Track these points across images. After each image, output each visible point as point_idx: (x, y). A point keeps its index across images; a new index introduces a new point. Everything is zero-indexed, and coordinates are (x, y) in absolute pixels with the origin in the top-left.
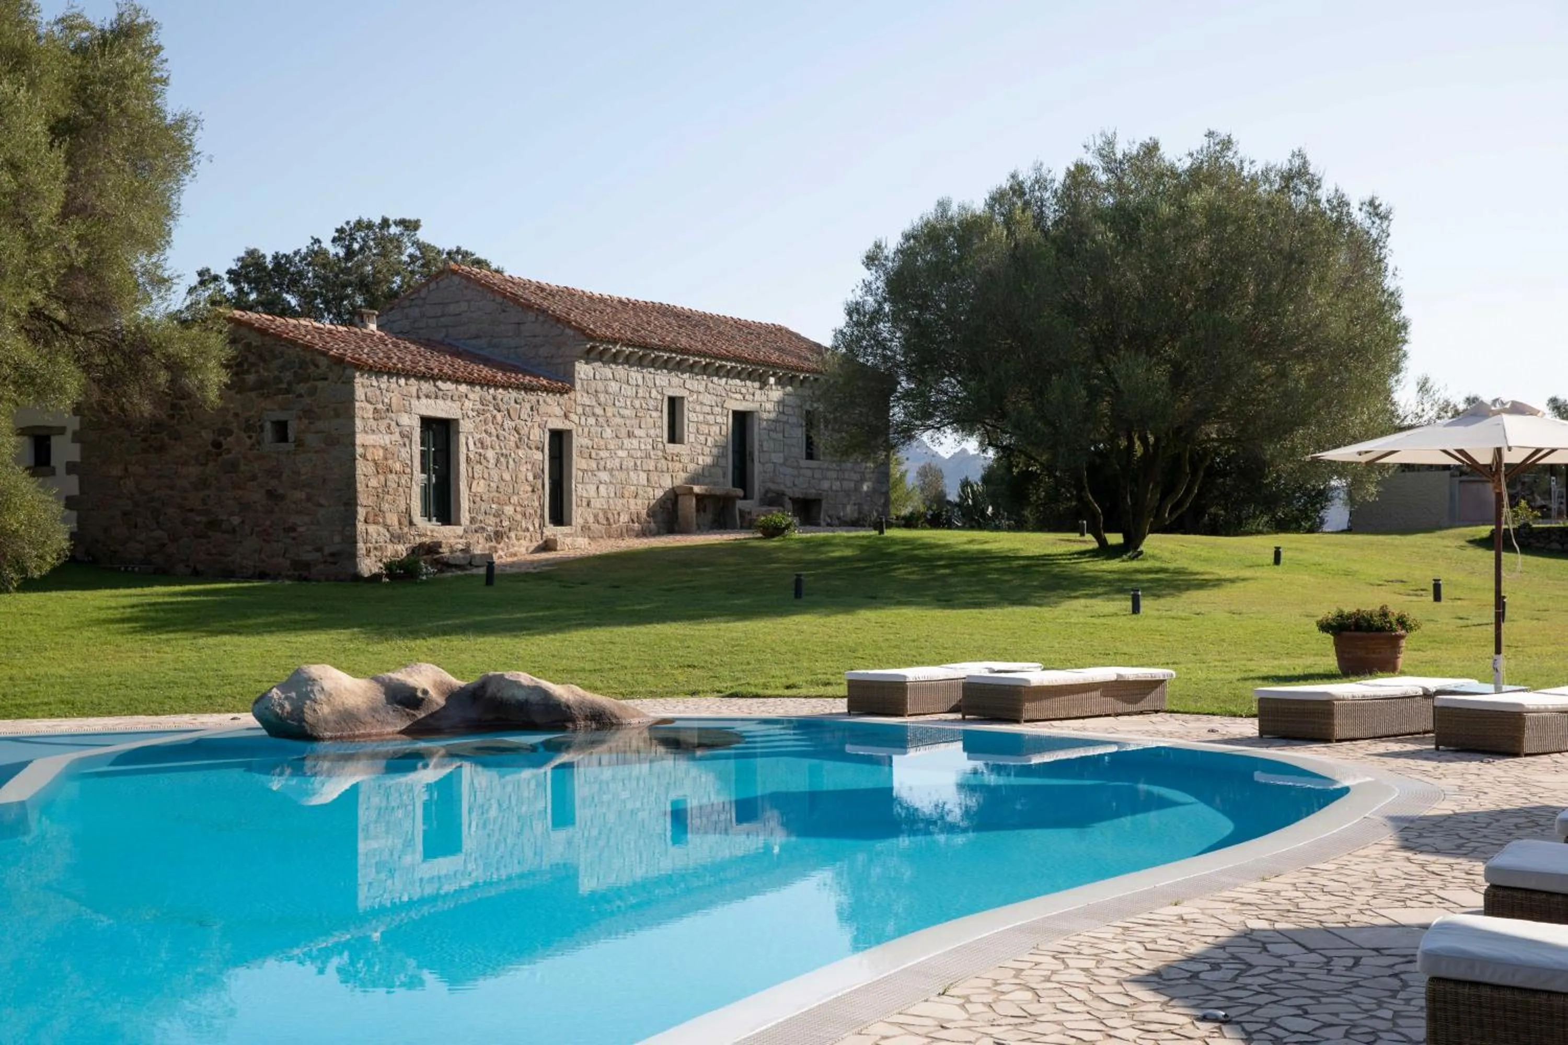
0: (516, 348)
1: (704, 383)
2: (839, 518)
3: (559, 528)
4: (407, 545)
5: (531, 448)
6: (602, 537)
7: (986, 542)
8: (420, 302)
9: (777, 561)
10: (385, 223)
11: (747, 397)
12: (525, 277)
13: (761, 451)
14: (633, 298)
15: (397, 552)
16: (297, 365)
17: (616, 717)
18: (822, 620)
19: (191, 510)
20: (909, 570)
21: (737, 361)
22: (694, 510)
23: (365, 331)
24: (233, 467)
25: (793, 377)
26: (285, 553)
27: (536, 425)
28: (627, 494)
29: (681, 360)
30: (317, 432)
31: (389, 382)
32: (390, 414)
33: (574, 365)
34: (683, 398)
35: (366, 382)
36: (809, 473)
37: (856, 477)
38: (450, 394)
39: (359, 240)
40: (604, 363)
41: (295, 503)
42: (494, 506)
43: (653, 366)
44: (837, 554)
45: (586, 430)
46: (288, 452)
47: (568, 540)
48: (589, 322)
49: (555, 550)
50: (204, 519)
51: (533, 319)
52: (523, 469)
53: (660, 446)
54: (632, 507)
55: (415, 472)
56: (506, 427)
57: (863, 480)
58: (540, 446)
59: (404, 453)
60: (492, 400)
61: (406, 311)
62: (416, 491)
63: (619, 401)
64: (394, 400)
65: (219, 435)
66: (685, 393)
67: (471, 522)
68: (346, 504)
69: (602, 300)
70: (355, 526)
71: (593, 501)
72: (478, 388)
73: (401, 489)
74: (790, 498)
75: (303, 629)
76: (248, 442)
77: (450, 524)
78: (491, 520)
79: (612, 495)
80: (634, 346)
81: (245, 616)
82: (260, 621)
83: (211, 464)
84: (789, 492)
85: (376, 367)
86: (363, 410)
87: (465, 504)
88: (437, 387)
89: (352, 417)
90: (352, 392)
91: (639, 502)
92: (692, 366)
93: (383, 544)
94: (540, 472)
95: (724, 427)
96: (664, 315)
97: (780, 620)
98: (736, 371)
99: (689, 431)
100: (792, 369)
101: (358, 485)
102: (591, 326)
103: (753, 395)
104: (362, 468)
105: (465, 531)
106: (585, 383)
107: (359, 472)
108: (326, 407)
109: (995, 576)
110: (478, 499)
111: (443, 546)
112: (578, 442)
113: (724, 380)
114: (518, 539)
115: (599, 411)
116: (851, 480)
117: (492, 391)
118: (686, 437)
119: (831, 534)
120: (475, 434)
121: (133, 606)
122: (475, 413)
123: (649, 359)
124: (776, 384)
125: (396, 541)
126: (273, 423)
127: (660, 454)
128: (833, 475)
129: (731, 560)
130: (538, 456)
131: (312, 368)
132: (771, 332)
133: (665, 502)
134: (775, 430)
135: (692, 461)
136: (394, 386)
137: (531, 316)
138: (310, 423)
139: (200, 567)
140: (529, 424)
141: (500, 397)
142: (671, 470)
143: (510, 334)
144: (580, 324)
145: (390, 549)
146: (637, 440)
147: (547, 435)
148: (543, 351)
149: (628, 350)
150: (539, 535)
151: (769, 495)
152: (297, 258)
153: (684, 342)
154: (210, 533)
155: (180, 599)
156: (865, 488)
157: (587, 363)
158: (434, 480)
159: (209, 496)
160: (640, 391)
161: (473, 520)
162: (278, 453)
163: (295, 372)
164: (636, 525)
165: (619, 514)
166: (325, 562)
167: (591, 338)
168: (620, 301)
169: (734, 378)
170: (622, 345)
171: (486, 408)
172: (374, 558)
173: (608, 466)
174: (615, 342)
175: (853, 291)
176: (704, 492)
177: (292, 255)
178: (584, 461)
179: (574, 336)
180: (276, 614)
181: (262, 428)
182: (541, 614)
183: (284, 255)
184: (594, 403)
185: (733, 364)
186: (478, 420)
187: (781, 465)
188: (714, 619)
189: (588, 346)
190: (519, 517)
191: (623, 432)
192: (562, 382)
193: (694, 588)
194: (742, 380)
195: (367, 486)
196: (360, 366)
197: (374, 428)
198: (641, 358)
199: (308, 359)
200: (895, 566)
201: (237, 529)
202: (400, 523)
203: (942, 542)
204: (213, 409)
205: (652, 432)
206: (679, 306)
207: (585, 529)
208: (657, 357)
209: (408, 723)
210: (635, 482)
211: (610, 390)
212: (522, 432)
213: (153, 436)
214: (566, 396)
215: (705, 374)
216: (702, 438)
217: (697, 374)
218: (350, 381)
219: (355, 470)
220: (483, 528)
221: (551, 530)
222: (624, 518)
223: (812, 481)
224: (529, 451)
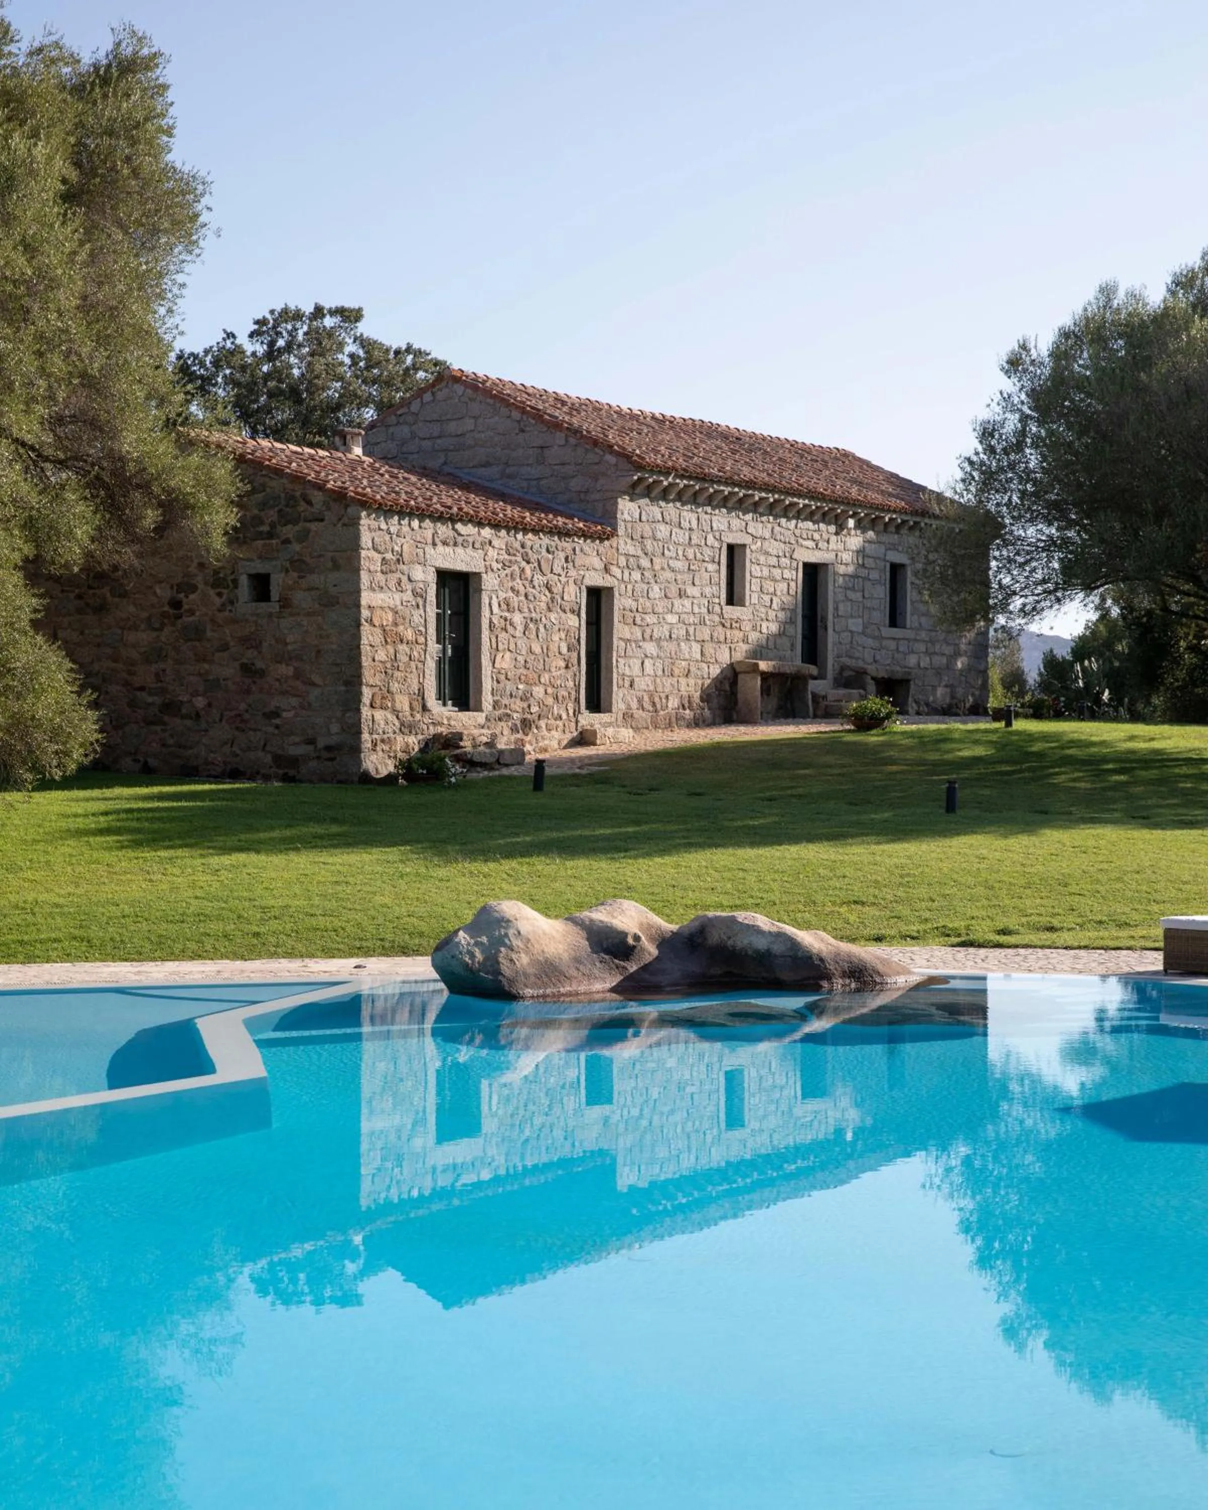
0: (538, 479)
1: (769, 526)
2: (927, 705)
3: (597, 715)
4: (420, 737)
5: (564, 611)
6: (647, 728)
7: (1152, 739)
8: (410, 419)
9: (892, 761)
10: (319, 312)
11: (820, 545)
12: (540, 386)
13: (837, 616)
14: (668, 414)
15: (407, 745)
16: (283, 502)
17: (878, 973)
18: (1001, 843)
19: (142, 689)
20: (1071, 776)
21: (812, 498)
22: (758, 693)
23: (348, 455)
24: (197, 633)
25: (877, 517)
26: (265, 745)
27: (571, 581)
28: (676, 672)
29: (745, 496)
30: (310, 589)
31: (400, 524)
32: (401, 567)
33: (616, 503)
34: (744, 546)
35: (374, 524)
36: (892, 645)
37: (948, 650)
38: (471, 540)
39: (285, 334)
40: (652, 500)
41: (278, 680)
42: (521, 686)
43: (709, 505)
44: (966, 753)
45: (630, 587)
46: (270, 615)
47: (610, 731)
48: (633, 445)
49: (595, 744)
50: (157, 700)
51: (563, 442)
52: (556, 638)
53: (717, 609)
54: (682, 689)
55: (430, 643)
56: (536, 583)
57: (957, 654)
58: (576, 608)
59: (417, 619)
60: (519, 548)
61: (391, 430)
62: (431, 666)
63: (669, 550)
64: (405, 547)
65: (178, 592)
66: (747, 540)
67: (494, 708)
68: (347, 683)
69: (633, 416)
70: (358, 711)
71: (636, 679)
72: (503, 533)
73: (413, 664)
74: (873, 678)
75: (335, 846)
76: (218, 601)
77: (468, 709)
78: (518, 705)
79: (660, 673)
80: (690, 478)
81: (250, 828)
82: (276, 834)
83: (167, 630)
84: (872, 669)
85: (386, 505)
86: (369, 559)
87: (487, 684)
88: (456, 531)
89: (357, 570)
90: (357, 537)
91: (692, 682)
92: (756, 505)
93: (391, 735)
94: (575, 642)
95: (793, 584)
96: (709, 435)
97: (947, 842)
98: (808, 510)
99: (751, 590)
100: (877, 509)
101: (364, 658)
102: (638, 452)
103: (828, 542)
104: (369, 636)
105: (487, 719)
106: (629, 525)
107: (364, 641)
108: (320, 556)
109: (1189, 785)
110: (502, 677)
111: (465, 738)
112: (621, 602)
113: (794, 522)
114: (549, 730)
115: (645, 562)
116: (943, 654)
117: (520, 536)
118: (747, 597)
119: (943, 726)
120: (500, 593)
121: (106, 813)
122: (500, 566)
123: (706, 495)
124: (856, 528)
125: (406, 731)
126: (250, 576)
127: (717, 619)
128: (922, 647)
129: (830, 759)
130: (573, 621)
131: (302, 507)
132: (836, 459)
133: (721, 682)
134: (853, 589)
135: (754, 628)
136: (405, 529)
137: (560, 438)
138: (300, 577)
139: (152, 762)
140: (563, 579)
141: (529, 544)
142: (729, 641)
143: (530, 462)
144: (624, 449)
145: (400, 741)
146: (690, 600)
147: (584, 594)
148: (575, 484)
149: (682, 483)
150: (573, 724)
151: (847, 673)
152: (209, 359)
153: (746, 473)
154: (166, 718)
155: (156, 804)
156: (959, 665)
157: (632, 500)
158: (449, 652)
159: (164, 671)
160: (694, 537)
161: (496, 705)
162: (258, 615)
163: (280, 511)
164: (688, 711)
165: (667, 697)
166: (318, 758)
167: (640, 467)
168: (653, 417)
169: (805, 519)
170: (676, 476)
171: (513, 558)
172: (380, 753)
173: (655, 635)
174: (667, 474)
175: (989, 406)
176: (771, 669)
177: (202, 354)
178: (626, 628)
179: (616, 465)
180: (289, 826)
181: (235, 582)
182: (630, 829)
183: (192, 354)
184: (640, 553)
185: (807, 502)
186: (503, 573)
187: (859, 633)
188: (859, 840)
189: (635, 478)
190: (550, 701)
191: (673, 590)
192: (601, 524)
193: (800, 796)
194: (814, 522)
195: (374, 660)
196: (365, 504)
197: (383, 584)
198: (696, 494)
199: (298, 494)
200: (1052, 771)
201: (202, 713)
202: (412, 708)
203: (1094, 739)
204: (218, 560)
205: (708, 590)
206: (723, 423)
207: (627, 716)
208: (716, 492)
209: (619, 978)
210: (687, 656)
211: (659, 535)
212: (555, 590)
213: (91, 592)
214: (606, 542)
215: (771, 514)
216: (767, 598)
217: (762, 515)
218: (354, 523)
219: (360, 638)
220: (508, 715)
221: (588, 719)
222: (673, 703)
223: (896, 655)
224: (563, 615)
